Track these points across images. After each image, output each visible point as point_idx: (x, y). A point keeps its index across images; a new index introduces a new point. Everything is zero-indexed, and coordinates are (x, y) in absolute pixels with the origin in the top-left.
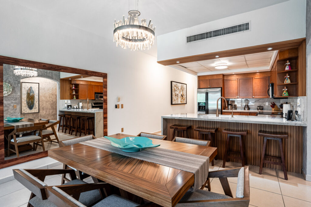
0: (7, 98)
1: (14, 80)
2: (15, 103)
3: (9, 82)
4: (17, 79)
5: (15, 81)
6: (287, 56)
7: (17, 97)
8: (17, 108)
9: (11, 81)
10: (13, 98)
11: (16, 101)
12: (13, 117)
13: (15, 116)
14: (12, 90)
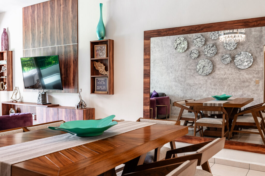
0: (248, 71)
1: (255, 48)
2: (258, 77)
3: (250, 50)
4: (260, 46)
5: (257, 49)
7: (259, 69)
8: (260, 84)
9: (252, 49)
10: (255, 71)
11: (258, 75)
12: (254, 95)
13: (257, 94)
14: (252, 61)
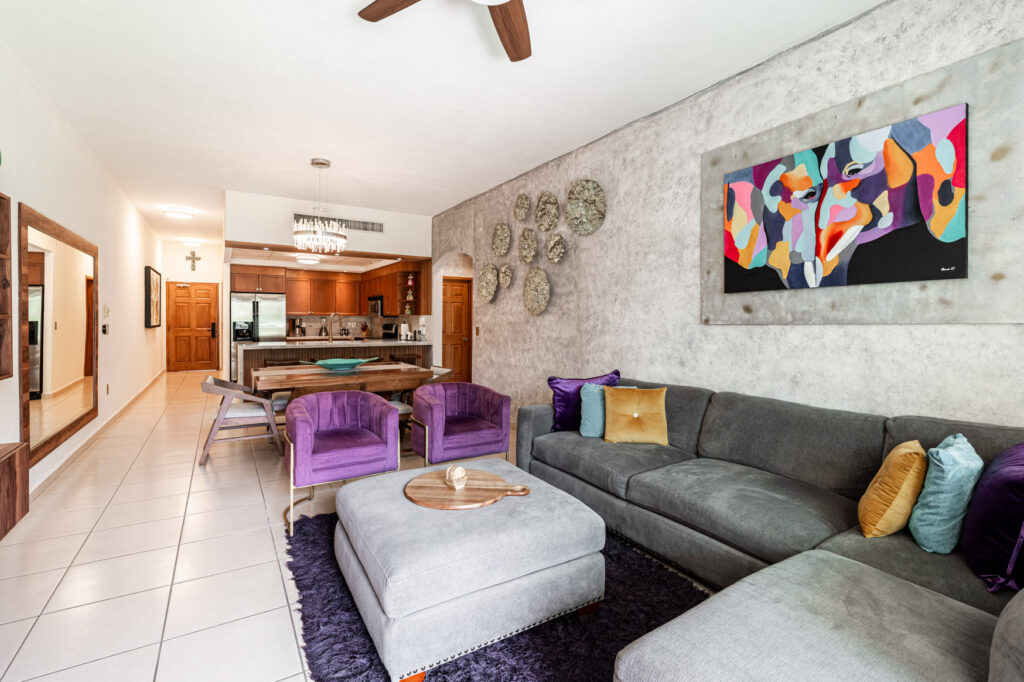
6: (410, 269)
